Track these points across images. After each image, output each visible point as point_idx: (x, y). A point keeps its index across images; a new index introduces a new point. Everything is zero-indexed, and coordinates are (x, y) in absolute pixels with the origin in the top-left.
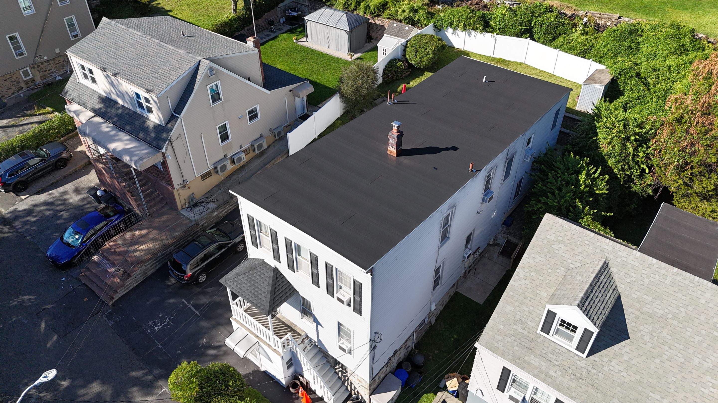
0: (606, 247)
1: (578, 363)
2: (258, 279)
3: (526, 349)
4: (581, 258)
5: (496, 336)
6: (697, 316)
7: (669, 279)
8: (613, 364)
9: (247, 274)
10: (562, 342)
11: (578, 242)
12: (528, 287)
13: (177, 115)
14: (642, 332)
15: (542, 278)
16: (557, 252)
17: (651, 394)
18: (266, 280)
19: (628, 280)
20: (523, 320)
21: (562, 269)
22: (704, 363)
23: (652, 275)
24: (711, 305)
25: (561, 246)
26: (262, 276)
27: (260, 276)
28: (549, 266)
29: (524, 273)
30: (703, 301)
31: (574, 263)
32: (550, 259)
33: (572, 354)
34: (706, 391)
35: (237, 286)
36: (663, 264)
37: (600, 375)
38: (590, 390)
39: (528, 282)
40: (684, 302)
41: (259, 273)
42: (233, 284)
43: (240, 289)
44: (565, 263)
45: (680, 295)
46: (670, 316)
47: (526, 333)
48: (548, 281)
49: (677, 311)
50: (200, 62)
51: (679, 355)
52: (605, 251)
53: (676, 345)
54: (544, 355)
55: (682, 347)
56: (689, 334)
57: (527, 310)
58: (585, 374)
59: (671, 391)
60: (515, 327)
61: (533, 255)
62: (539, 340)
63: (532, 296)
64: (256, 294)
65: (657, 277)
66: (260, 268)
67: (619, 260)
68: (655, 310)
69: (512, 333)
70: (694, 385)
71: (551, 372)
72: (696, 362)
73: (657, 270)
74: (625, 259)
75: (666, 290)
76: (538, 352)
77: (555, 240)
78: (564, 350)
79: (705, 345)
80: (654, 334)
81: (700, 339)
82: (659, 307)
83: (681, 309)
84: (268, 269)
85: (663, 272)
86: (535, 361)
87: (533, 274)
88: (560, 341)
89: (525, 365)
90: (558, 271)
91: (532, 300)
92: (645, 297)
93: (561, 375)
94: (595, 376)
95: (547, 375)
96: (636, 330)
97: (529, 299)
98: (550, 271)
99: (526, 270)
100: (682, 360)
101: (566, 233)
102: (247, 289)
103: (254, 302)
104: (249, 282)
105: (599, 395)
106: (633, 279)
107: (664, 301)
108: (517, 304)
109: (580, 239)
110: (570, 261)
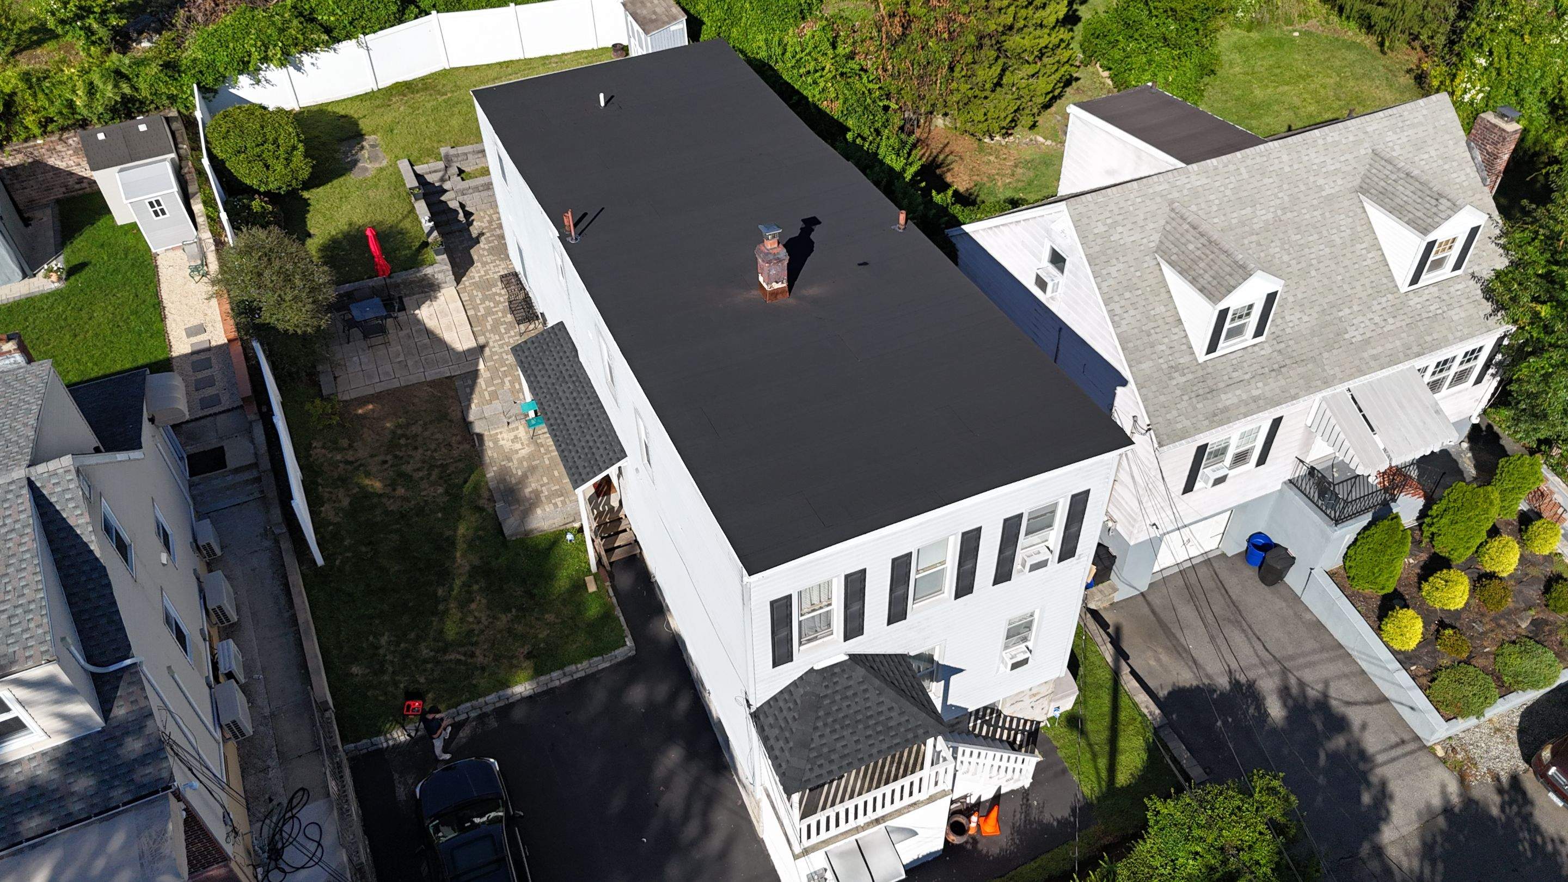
0: (1161, 188)
1: (1263, 352)
2: (849, 706)
3: (1209, 396)
4: (1152, 226)
5: (1168, 416)
6: (1297, 190)
7: (1243, 170)
8: (1288, 318)
9: (820, 724)
10: (1234, 344)
11: (1131, 208)
12: (1138, 317)
13: (128, 662)
14: (1277, 256)
15: (1140, 292)
16: (1122, 242)
17: (1341, 314)
18: (865, 691)
19: (1215, 208)
20: (1172, 363)
21: (1147, 258)
22: (1343, 234)
23: (1227, 181)
24: (1296, 167)
25: (1120, 229)
26: (850, 693)
27: (847, 697)
28: (1132, 269)
29: (1118, 305)
30: (1287, 169)
31: (1152, 238)
32: (1125, 259)
33: (1250, 350)
34: (1369, 262)
35: (831, 761)
36: (1224, 158)
37: (1291, 343)
38: (1301, 370)
39: (1132, 312)
40: (1275, 185)
41: (838, 697)
42: (821, 766)
43: (843, 757)
44: (1142, 248)
45: (1266, 181)
46: (1279, 213)
47: (1190, 376)
48: (1148, 289)
49: (1278, 201)
50: (31, 484)
51: (1322, 247)
52: (1164, 193)
53: (1311, 239)
54: (1231, 382)
55: (1316, 236)
56: (1307, 216)
57: (1163, 347)
58: (1279, 358)
59: (1349, 292)
60: (1174, 382)
61: (1104, 272)
62: (1210, 370)
63: (1153, 325)
64: (879, 728)
65: (1232, 178)
66: (827, 687)
67: (1185, 192)
68: (1264, 218)
69: (1179, 393)
70: (1356, 266)
71: (1255, 393)
72: (1338, 241)
73: (1226, 169)
74: (1189, 186)
75: (1252, 186)
76: (1221, 385)
77: (1106, 228)
78: (1240, 353)
79: (1327, 214)
80: (1286, 246)
81: (1320, 212)
82: (1264, 212)
83: (1280, 195)
84: (843, 671)
85: (1232, 167)
86: (1228, 399)
87: (1127, 295)
88: (1231, 345)
89: (1227, 414)
90: (1146, 265)
91: (1158, 330)
92: (1243, 212)
93: (1265, 385)
94: (1289, 350)
95: (1255, 399)
96: (1269, 258)
97: (1152, 331)
98: (1138, 274)
99: (1116, 298)
100: (1328, 250)
101: (1109, 209)
102: (857, 742)
103: (896, 741)
104: (842, 728)
105: (1310, 366)
106: (1217, 202)
107: (1262, 201)
108: (1148, 351)
109: (1129, 203)
110: (1145, 241)
